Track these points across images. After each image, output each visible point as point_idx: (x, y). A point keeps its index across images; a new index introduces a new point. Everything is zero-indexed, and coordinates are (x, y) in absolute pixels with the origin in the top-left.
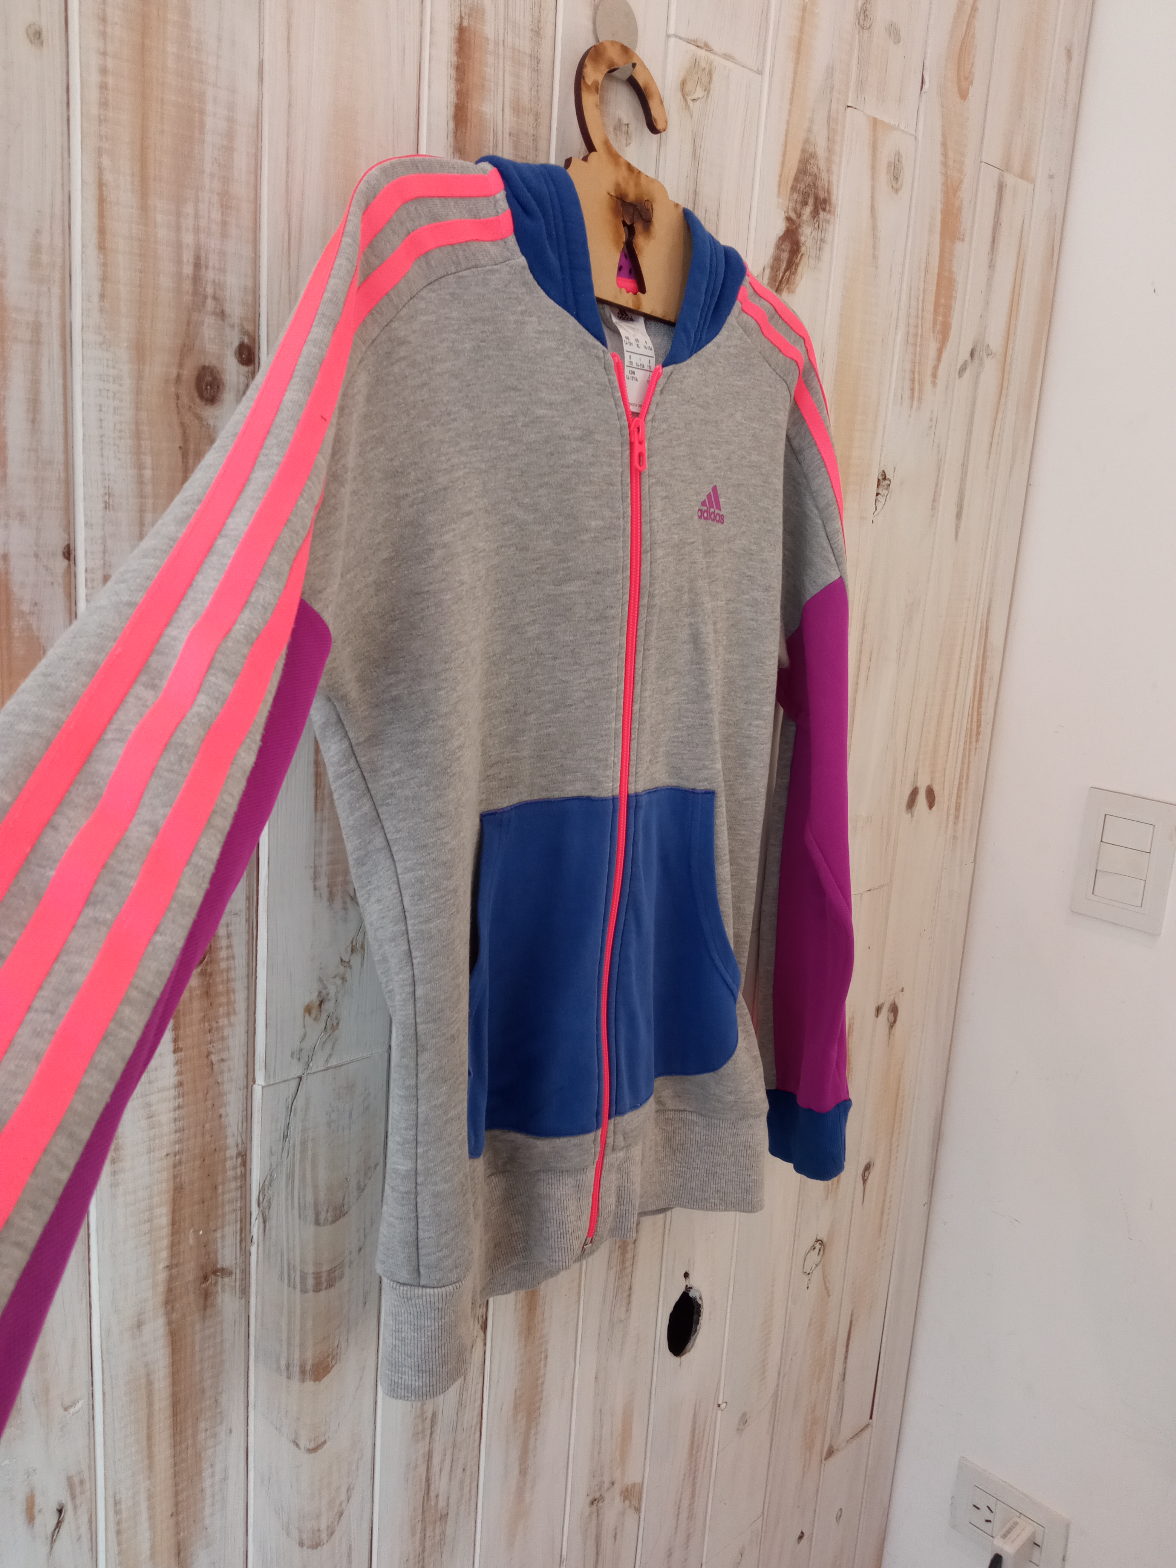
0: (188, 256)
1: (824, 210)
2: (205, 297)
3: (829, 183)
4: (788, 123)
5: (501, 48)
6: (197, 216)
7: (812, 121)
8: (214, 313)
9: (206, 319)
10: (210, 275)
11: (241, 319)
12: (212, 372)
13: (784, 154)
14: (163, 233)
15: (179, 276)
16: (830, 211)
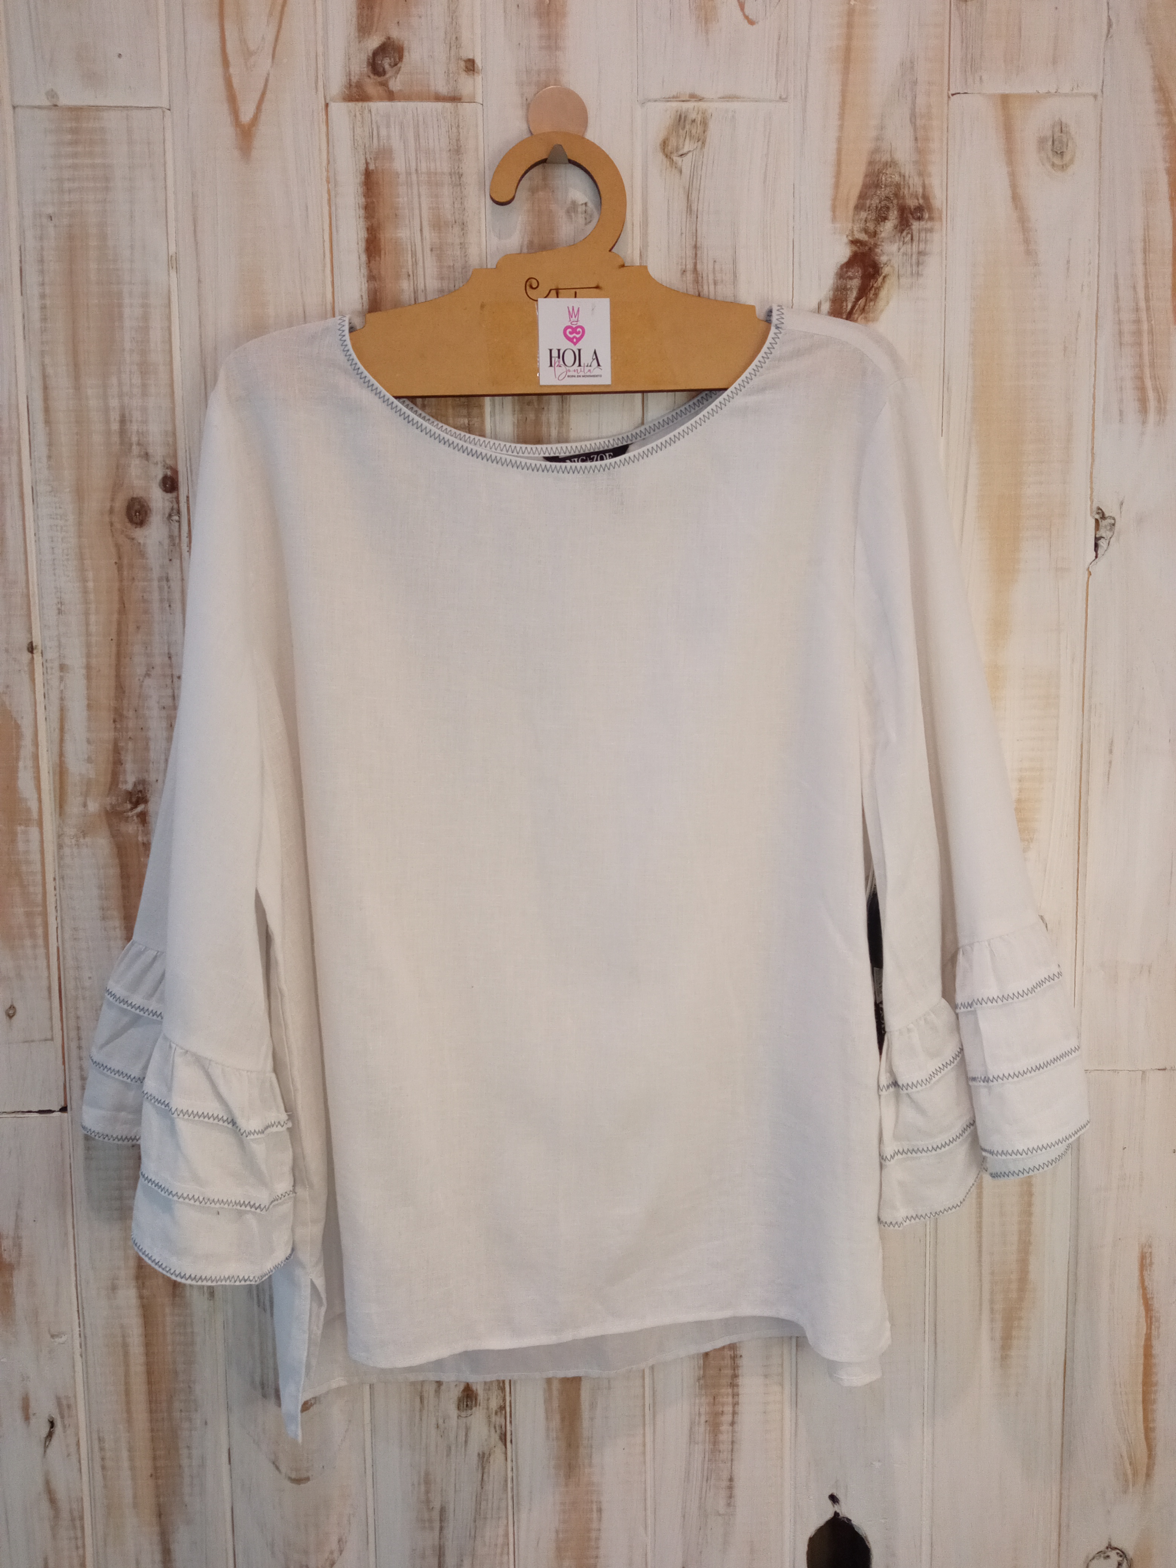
0: (115, 416)
1: (920, 219)
2: (131, 445)
3: (924, 187)
4: (839, 140)
5: (414, 177)
6: (120, 384)
7: (882, 128)
8: (139, 456)
9: (133, 462)
10: (134, 427)
11: (163, 457)
12: (140, 502)
13: (838, 174)
14: (94, 403)
15: (108, 433)
16: (931, 219)
